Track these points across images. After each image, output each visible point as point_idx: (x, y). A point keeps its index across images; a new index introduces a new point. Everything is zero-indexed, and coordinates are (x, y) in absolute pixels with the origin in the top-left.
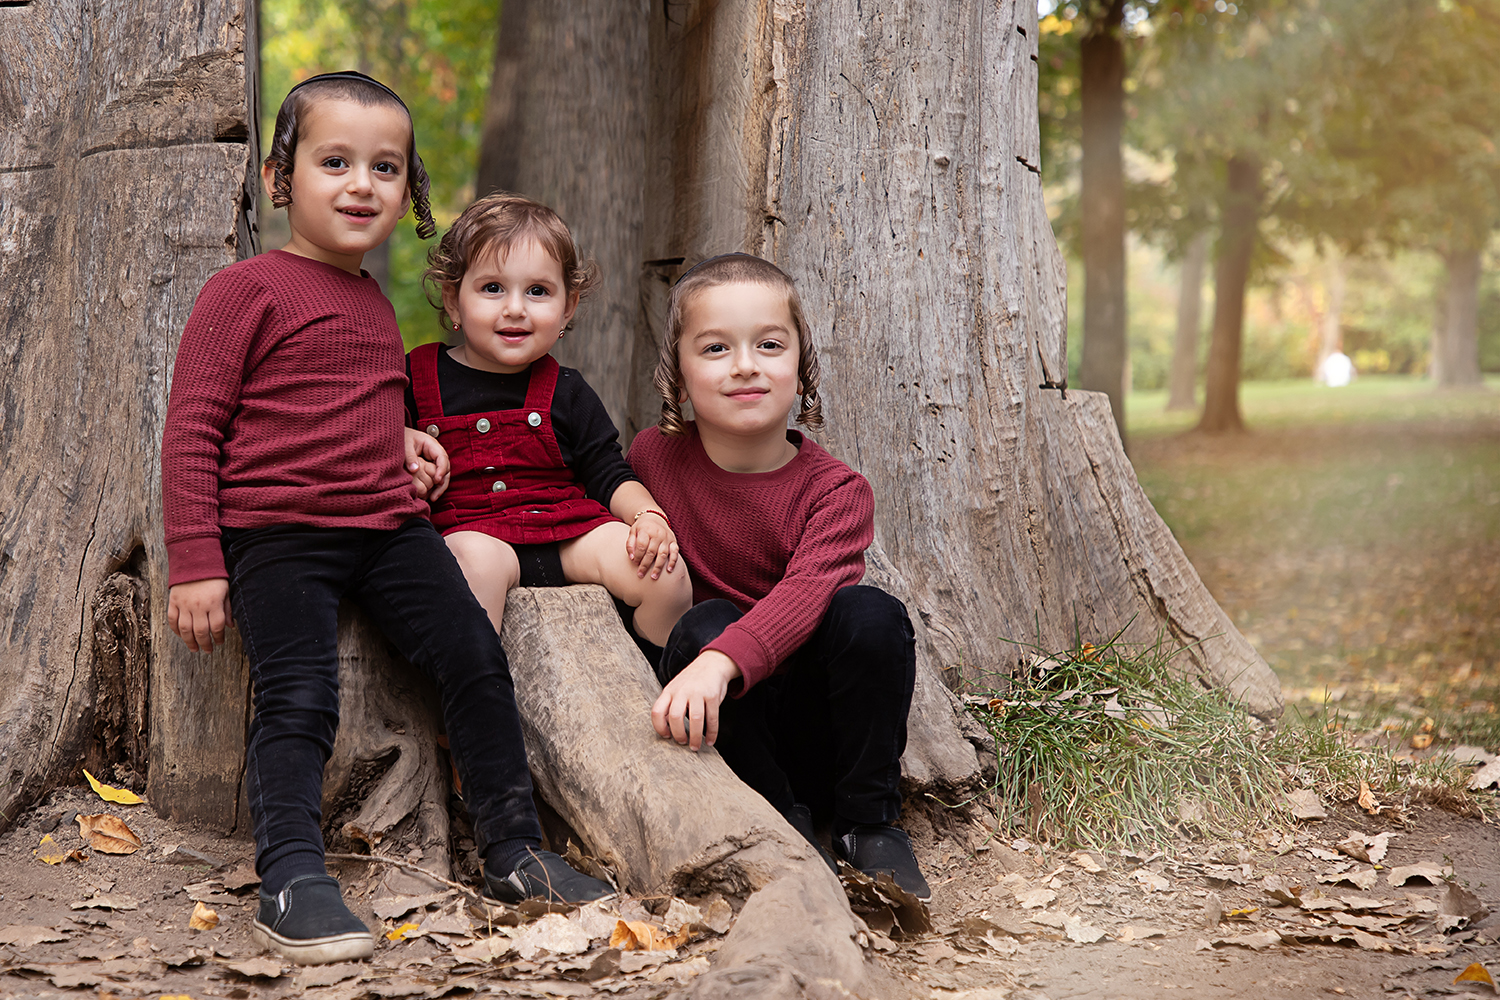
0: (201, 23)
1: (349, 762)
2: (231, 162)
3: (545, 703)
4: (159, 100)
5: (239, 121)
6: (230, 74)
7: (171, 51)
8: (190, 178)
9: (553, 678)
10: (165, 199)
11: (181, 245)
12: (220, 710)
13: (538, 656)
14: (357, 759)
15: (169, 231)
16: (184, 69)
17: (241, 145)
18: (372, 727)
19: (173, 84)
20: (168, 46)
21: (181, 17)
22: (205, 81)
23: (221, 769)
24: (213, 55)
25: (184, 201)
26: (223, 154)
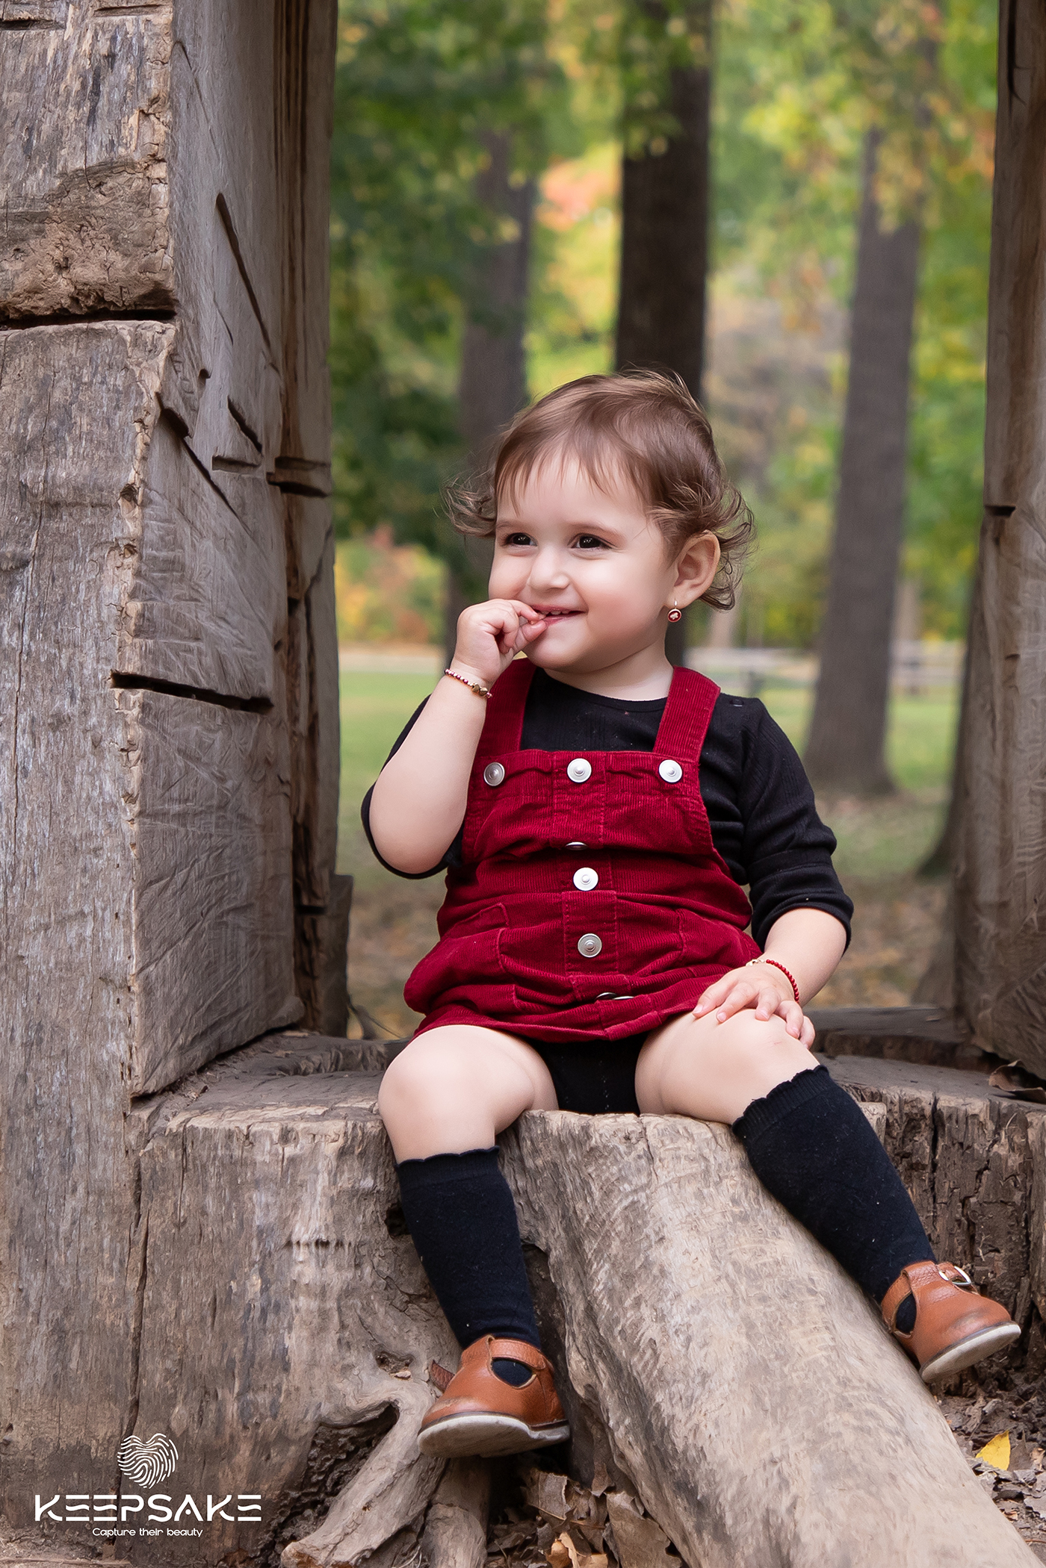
0: (93, 111)
1: (306, 1430)
2: (137, 355)
3: (651, 1331)
4: (21, 246)
5: (157, 284)
6: (143, 200)
7: (42, 160)
8: (65, 383)
9: (667, 1284)
10: (23, 420)
11: (48, 502)
12: (90, 1328)
13: (645, 1244)
14: (322, 1423)
15: (27, 476)
16: (64, 191)
17: (157, 325)
18: (351, 1367)
19: (44, 218)
20: (38, 150)
21: (61, 99)
22: (99, 212)
23: (90, 1434)
24: (110, 168)
25: (54, 424)
26: (122, 341)
